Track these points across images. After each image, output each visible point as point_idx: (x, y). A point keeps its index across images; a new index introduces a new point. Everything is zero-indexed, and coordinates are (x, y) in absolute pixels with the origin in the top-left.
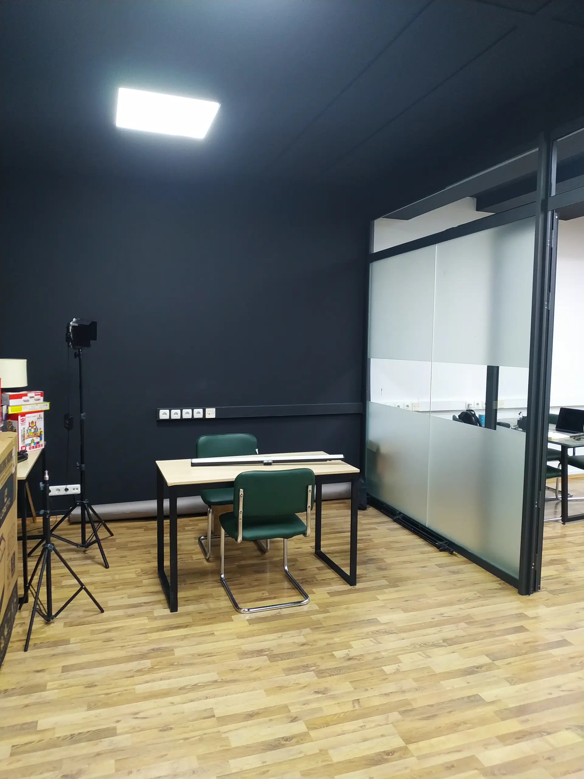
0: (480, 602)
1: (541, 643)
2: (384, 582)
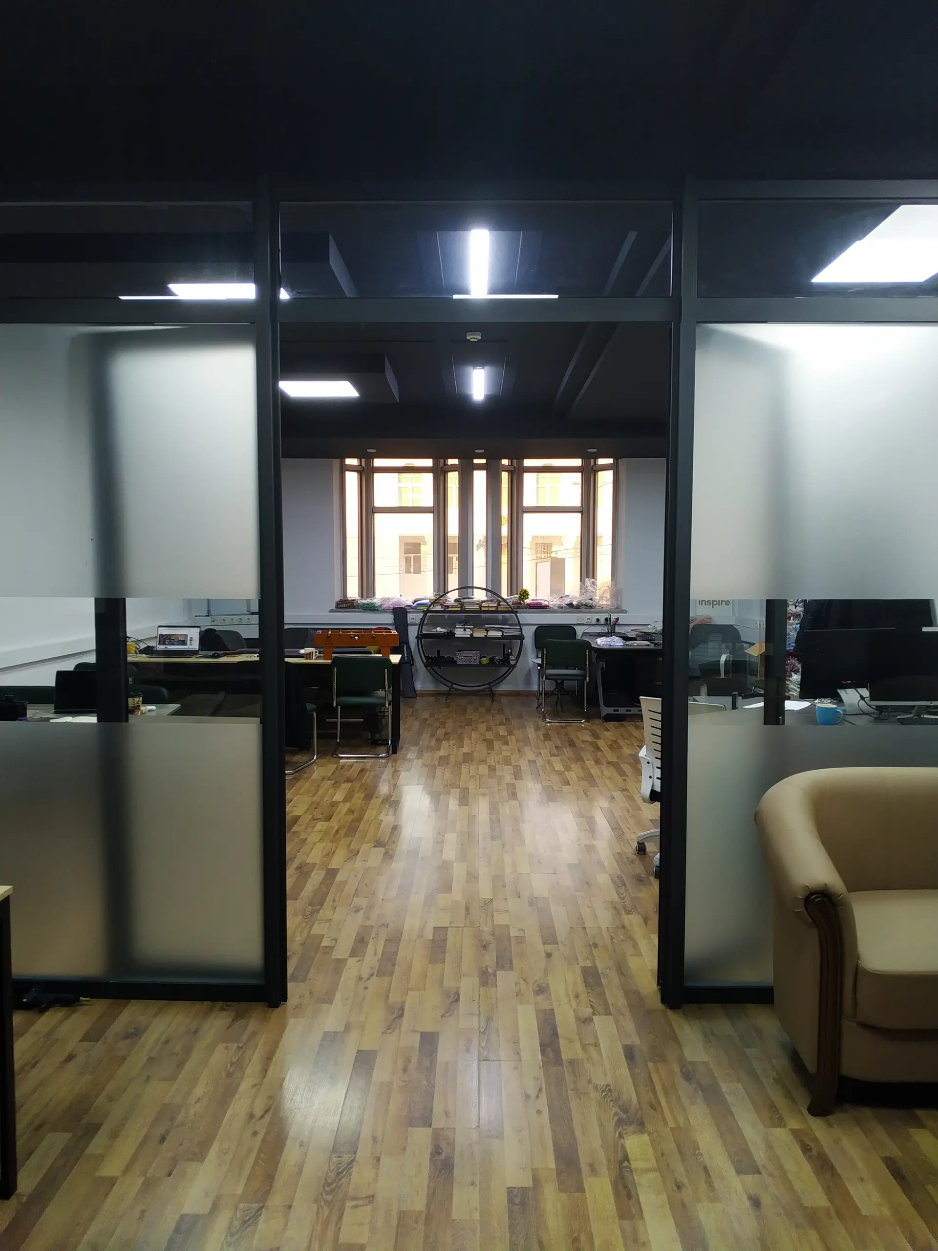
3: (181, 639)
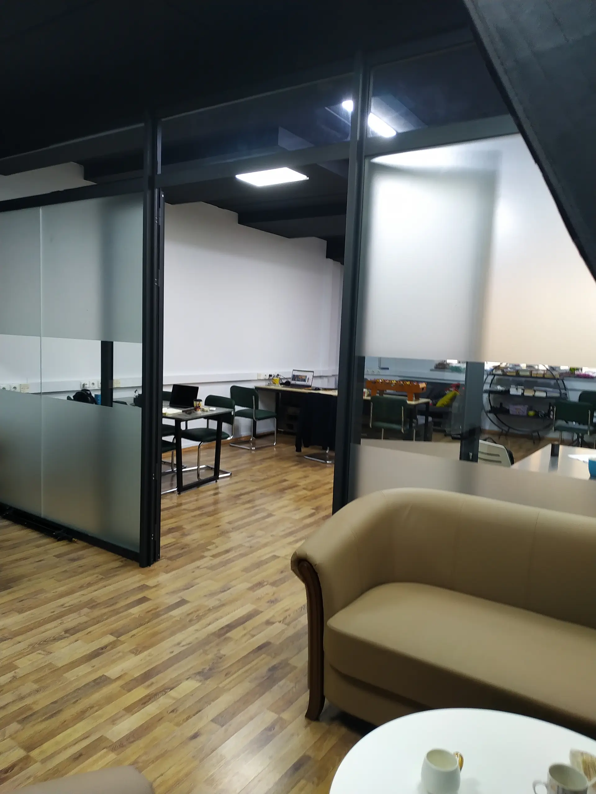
0: (102, 584)
1: (162, 608)
3: (303, 378)
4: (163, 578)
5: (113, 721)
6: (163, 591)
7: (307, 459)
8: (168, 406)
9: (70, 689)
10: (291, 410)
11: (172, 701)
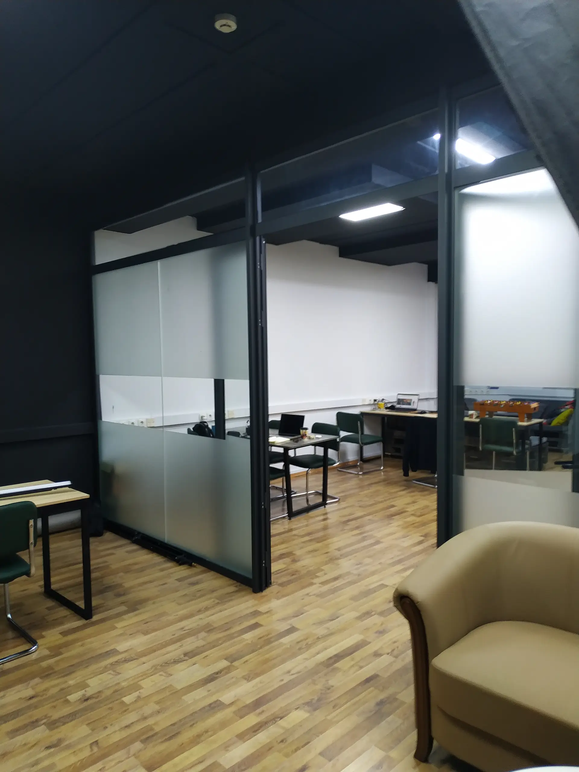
0: (218, 608)
1: (273, 635)
2: (123, 608)
3: (408, 401)
4: (275, 604)
5: (227, 747)
6: (275, 617)
7: (414, 483)
8: (276, 435)
9: (186, 713)
10: (398, 434)
11: (282, 731)
